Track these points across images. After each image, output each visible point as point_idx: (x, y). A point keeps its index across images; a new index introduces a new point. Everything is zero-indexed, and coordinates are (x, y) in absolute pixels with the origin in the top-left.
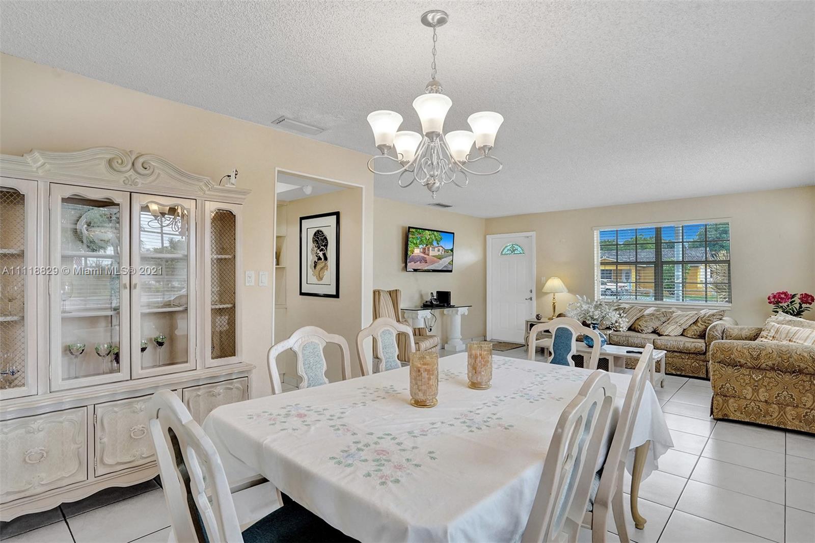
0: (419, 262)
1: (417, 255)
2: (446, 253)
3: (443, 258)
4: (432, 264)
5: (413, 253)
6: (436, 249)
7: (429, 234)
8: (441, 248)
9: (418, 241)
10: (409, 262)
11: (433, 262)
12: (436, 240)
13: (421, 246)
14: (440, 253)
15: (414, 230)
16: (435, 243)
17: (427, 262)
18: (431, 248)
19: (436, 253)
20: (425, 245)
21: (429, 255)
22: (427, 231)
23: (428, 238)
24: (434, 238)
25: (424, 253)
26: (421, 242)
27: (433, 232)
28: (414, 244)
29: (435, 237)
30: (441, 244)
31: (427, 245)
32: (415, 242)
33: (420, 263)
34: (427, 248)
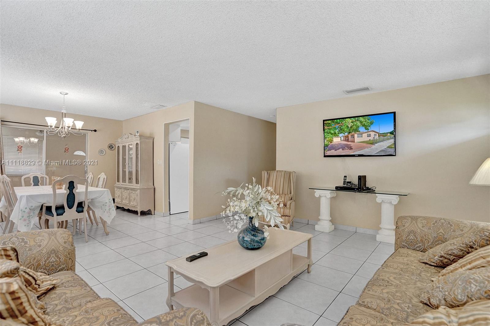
0: (341, 149)
1: (337, 143)
2: (382, 137)
3: (376, 143)
4: (361, 150)
5: (331, 141)
6: (365, 135)
7: (351, 121)
8: (372, 134)
9: (337, 131)
10: (328, 150)
11: (361, 148)
12: (364, 125)
13: (341, 135)
14: (371, 138)
15: (330, 122)
16: (362, 129)
17: (352, 149)
18: (356, 135)
19: (365, 138)
20: (346, 134)
21: (354, 142)
22: (347, 119)
23: (350, 126)
24: (359, 124)
25: (348, 140)
26: (341, 131)
27: (357, 118)
28: (332, 134)
29: (361, 122)
30: (372, 128)
31: (350, 133)
32: (332, 132)
33: (343, 150)
34: (350, 136)
